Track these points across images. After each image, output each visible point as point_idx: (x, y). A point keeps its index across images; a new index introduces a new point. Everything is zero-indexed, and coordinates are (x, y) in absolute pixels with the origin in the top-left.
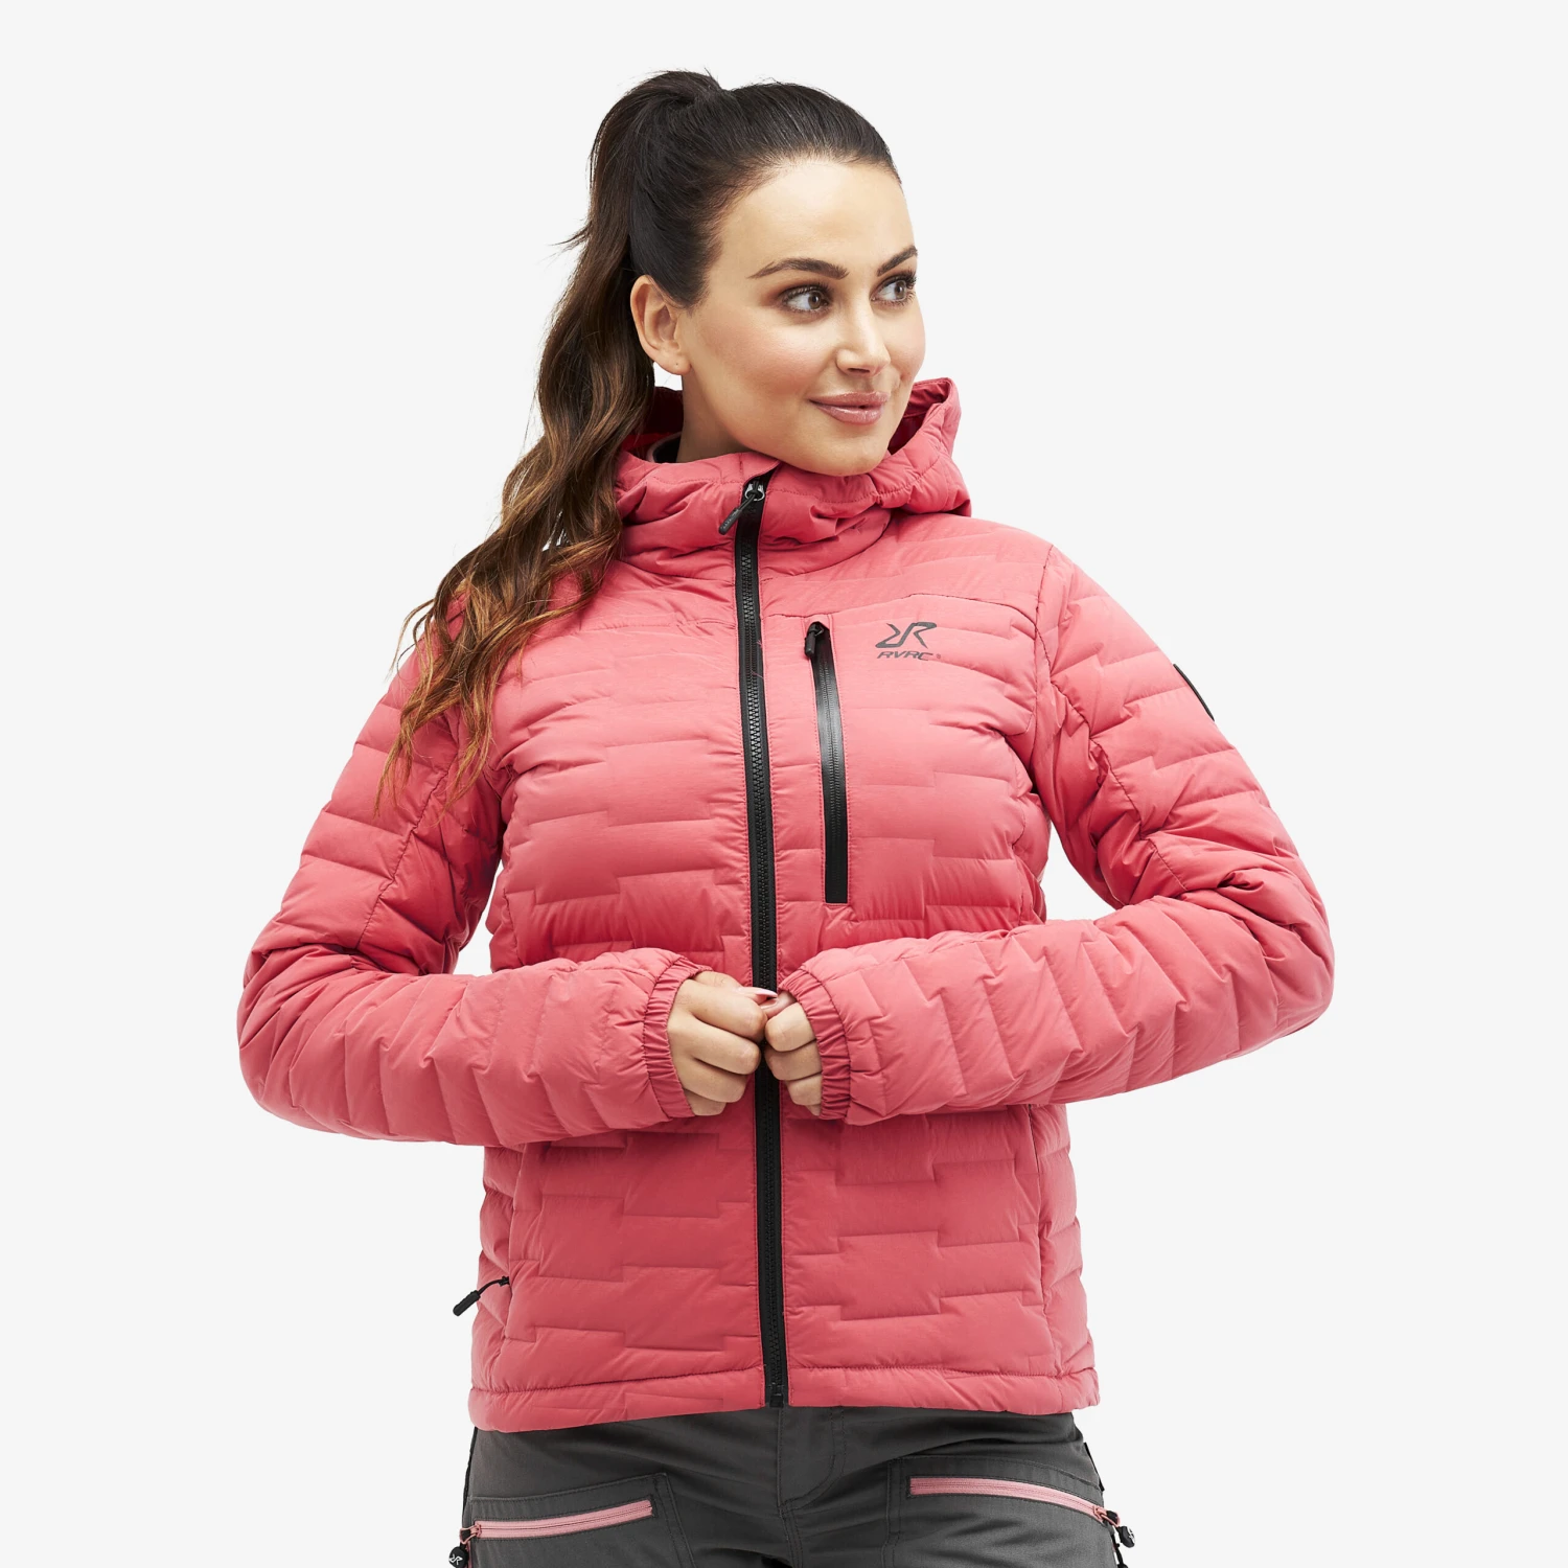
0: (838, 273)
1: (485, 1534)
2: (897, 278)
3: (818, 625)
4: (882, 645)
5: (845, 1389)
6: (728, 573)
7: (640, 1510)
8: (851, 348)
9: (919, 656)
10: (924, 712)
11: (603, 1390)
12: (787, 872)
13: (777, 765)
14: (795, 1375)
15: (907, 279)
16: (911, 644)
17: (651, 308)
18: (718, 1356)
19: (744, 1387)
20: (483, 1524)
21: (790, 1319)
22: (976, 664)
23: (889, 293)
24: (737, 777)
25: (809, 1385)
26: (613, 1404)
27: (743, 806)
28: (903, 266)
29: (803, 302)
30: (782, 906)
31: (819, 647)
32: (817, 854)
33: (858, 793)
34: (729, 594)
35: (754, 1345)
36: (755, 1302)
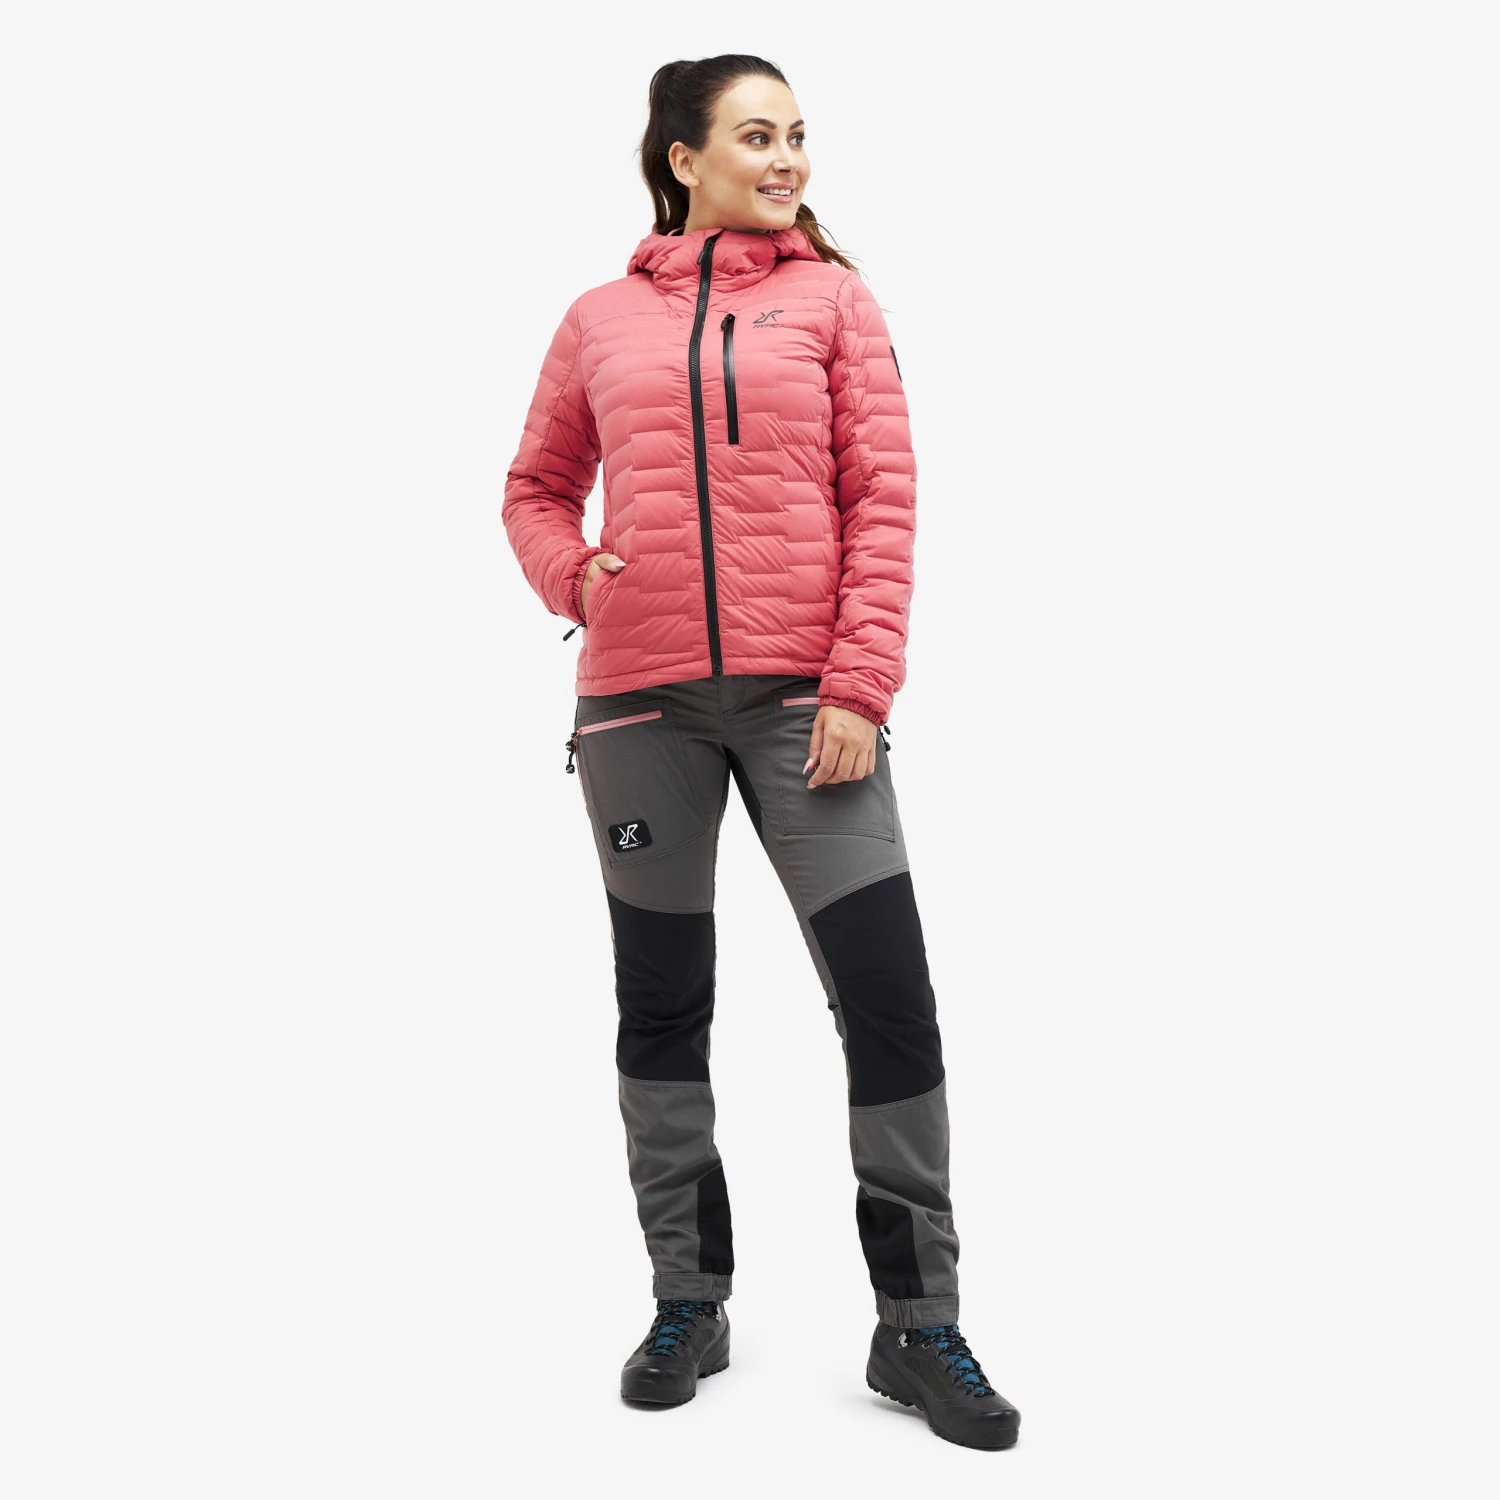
0: (772, 126)
1: (584, 733)
2: (797, 136)
3: (730, 315)
4: (755, 322)
5: (749, 666)
6: (695, 290)
7: (657, 715)
8: (781, 161)
9: (773, 326)
10: (772, 353)
11: (635, 675)
12: (711, 430)
13: (705, 381)
14: (726, 661)
15: (800, 136)
16: (770, 320)
17: (680, 157)
18: (690, 655)
19: (704, 667)
20: (583, 728)
21: (722, 635)
22: (802, 326)
23: (794, 141)
24: (686, 387)
25: (733, 664)
26: (641, 681)
27: (690, 401)
28: (799, 128)
29: (758, 141)
30: (708, 445)
31: (729, 324)
32: (724, 422)
33: (741, 392)
34: (694, 300)
35: (706, 647)
36: (706, 627)
